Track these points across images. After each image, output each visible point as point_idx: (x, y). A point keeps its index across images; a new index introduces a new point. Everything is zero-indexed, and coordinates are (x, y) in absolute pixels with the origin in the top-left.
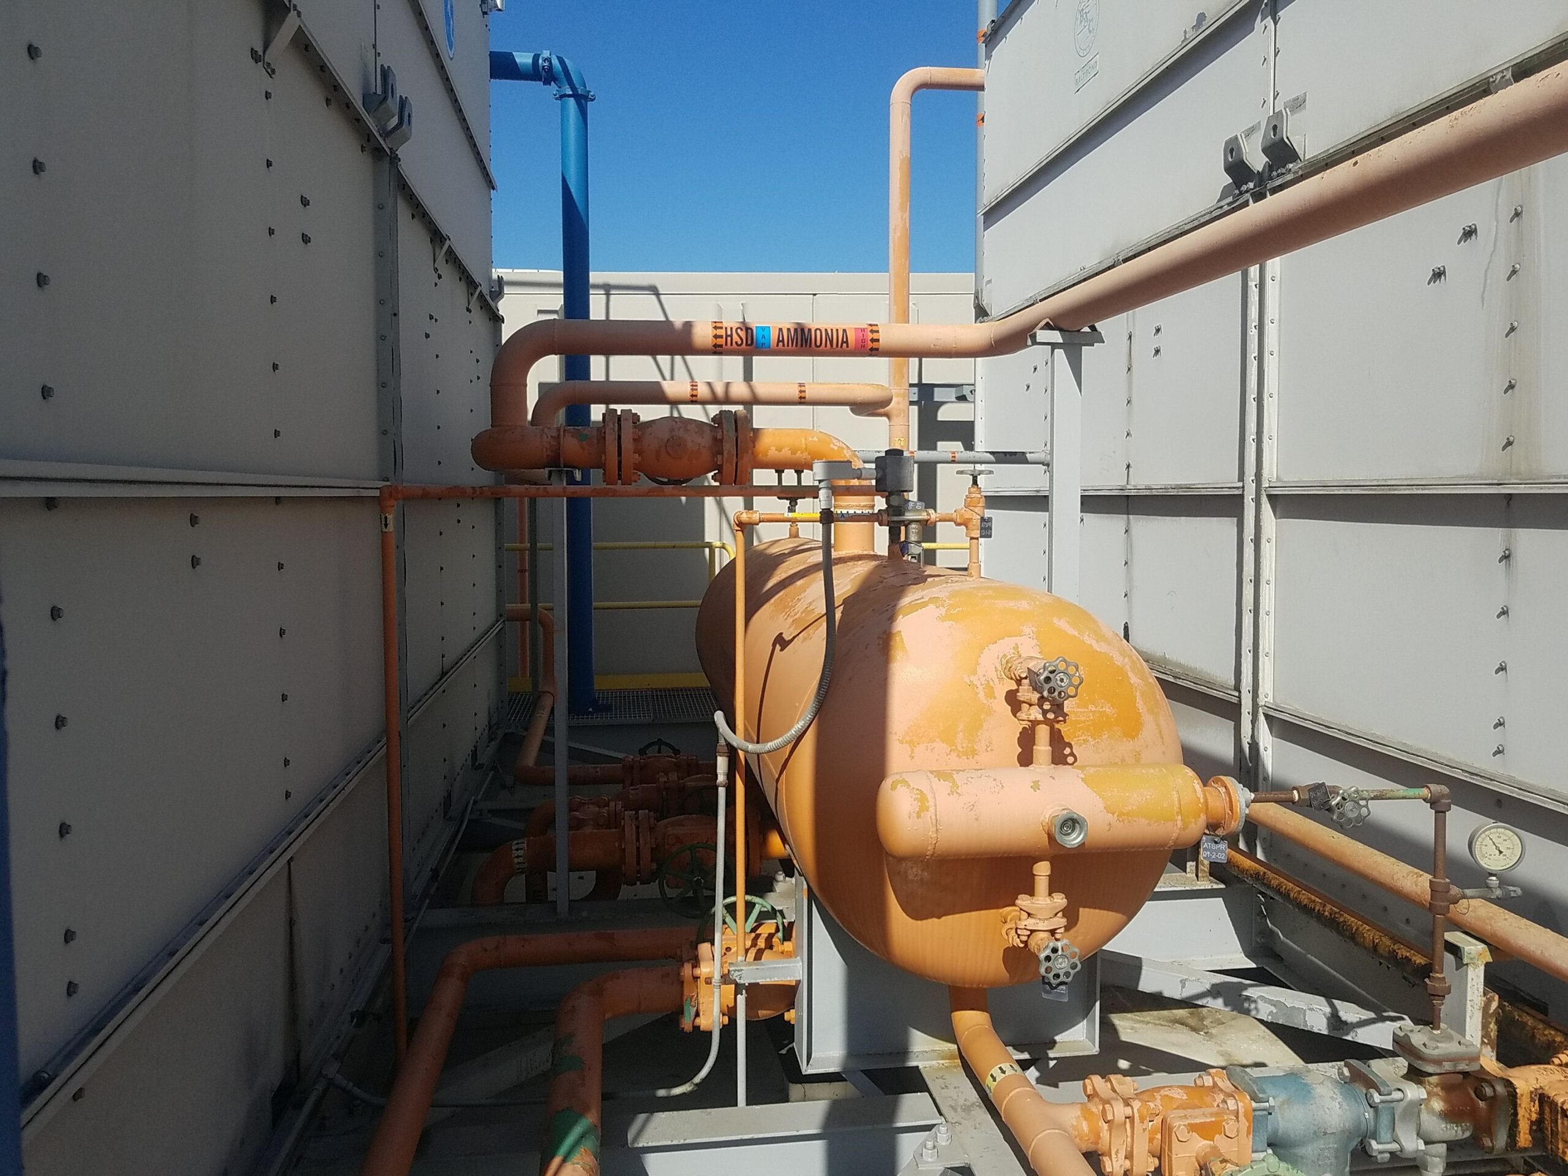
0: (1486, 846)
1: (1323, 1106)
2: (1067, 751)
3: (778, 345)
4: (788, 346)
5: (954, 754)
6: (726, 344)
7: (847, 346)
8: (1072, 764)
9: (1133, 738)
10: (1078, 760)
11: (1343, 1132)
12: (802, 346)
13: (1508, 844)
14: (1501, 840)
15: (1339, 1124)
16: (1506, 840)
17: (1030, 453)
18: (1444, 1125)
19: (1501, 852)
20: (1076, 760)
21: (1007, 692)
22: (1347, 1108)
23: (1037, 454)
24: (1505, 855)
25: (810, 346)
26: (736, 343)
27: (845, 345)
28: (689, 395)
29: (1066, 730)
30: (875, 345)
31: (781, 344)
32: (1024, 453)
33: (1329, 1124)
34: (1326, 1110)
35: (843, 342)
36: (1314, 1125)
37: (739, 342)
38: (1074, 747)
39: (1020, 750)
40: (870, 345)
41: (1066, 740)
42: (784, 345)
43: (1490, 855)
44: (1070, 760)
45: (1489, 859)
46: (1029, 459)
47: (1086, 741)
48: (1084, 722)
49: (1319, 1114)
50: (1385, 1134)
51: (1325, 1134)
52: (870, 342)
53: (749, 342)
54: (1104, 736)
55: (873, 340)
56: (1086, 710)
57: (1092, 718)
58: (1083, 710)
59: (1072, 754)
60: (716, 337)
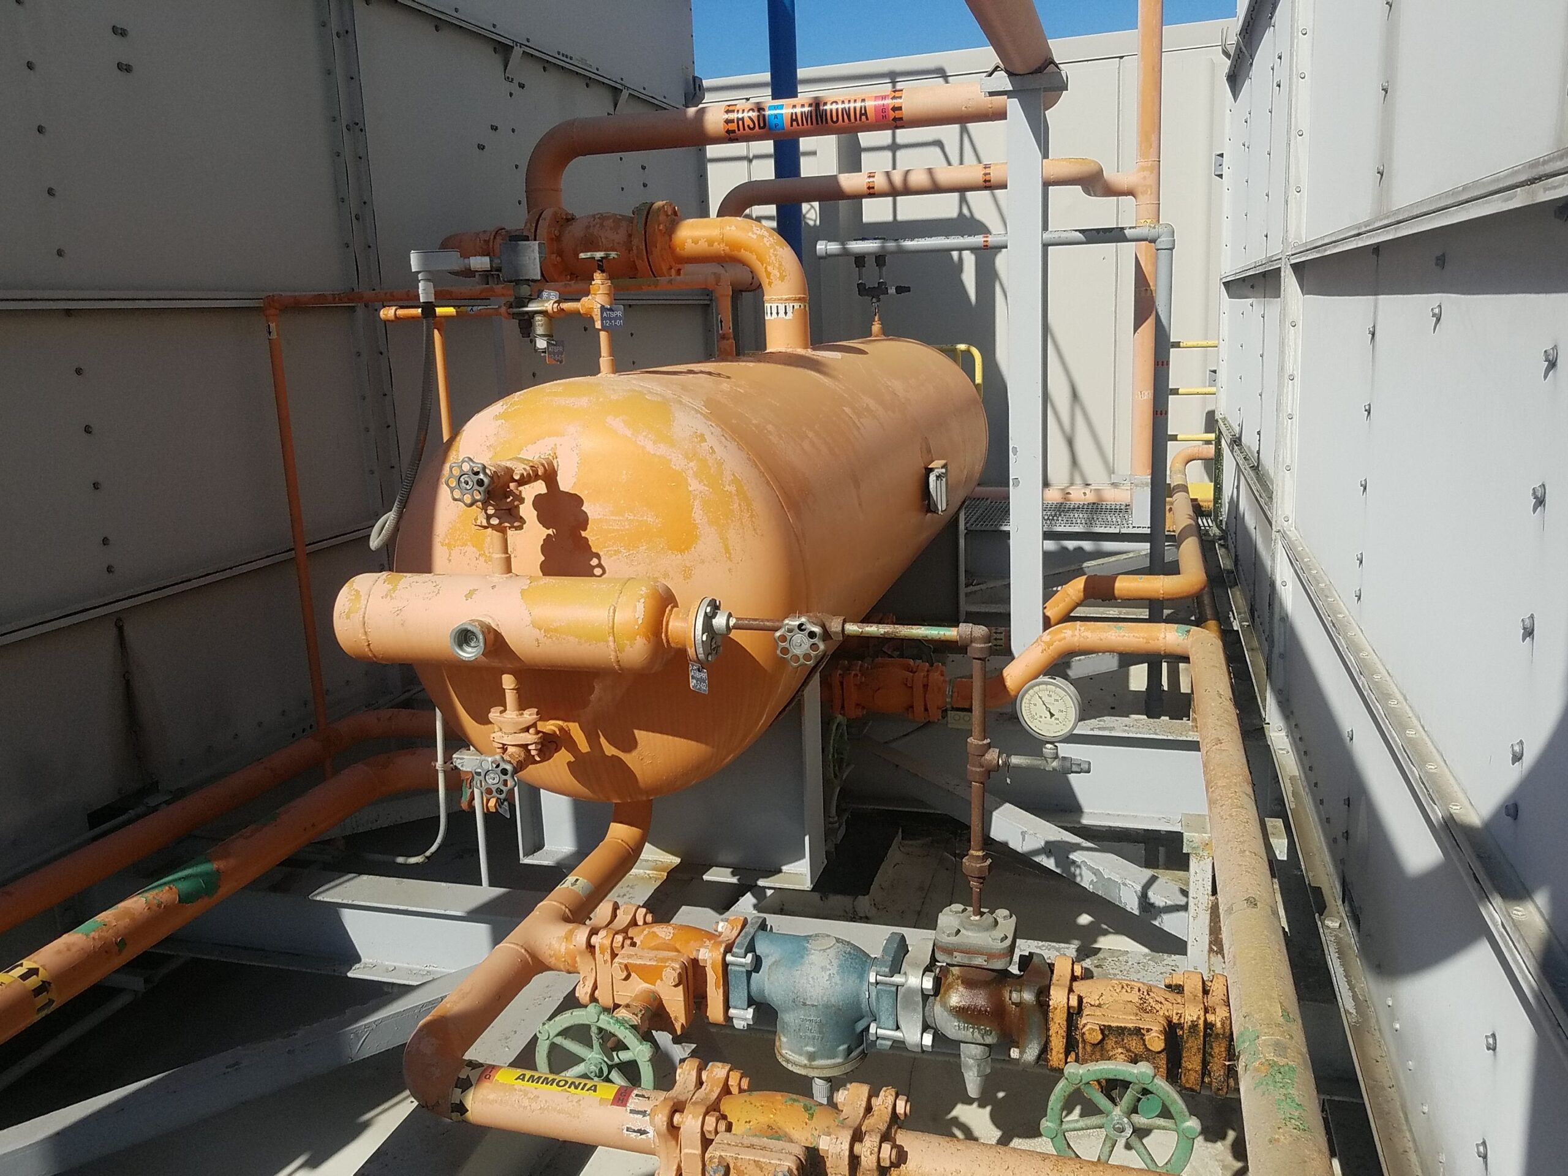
0: (1035, 705)
1: (808, 975)
2: (594, 562)
3: (792, 125)
4: (803, 125)
5: (482, 559)
6: (739, 130)
7: (867, 119)
8: (601, 576)
9: (682, 551)
10: (607, 571)
11: (827, 1006)
12: (817, 124)
13: (1060, 705)
14: (1052, 700)
15: (822, 997)
16: (1057, 701)
17: (1130, 228)
18: (956, 1024)
19: (1052, 715)
20: (604, 572)
21: (536, 496)
22: (839, 982)
23: (1138, 229)
24: (1058, 719)
25: (827, 122)
26: (748, 126)
27: (863, 117)
28: (865, 187)
29: (594, 539)
30: (897, 114)
31: (795, 123)
32: (1122, 229)
33: (809, 995)
34: (811, 979)
35: (861, 114)
36: (793, 992)
37: (752, 126)
38: (602, 559)
39: (543, 558)
40: (892, 114)
41: (594, 550)
42: (798, 125)
43: (1041, 717)
44: (598, 571)
45: (1040, 721)
46: (1128, 237)
47: (617, 552)
48: (618, 530)
49: (802, 982)
50: (885, 1017)
51: (804, 1004)
52: (892, 112)
53: (762, 125)
54: (641, 548)
55: (895, 109)
56: (621, 518)
57: (627, 527)
58: (617, 518)
59: (600, 565)
60: (727, 122)
